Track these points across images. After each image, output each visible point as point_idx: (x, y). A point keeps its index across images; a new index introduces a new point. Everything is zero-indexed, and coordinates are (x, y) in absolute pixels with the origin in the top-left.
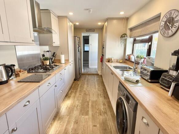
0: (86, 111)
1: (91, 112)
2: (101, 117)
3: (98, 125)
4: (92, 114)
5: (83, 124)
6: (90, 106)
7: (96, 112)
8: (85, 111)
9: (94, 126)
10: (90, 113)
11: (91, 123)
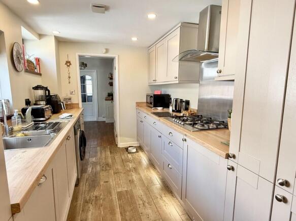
0: (123, 197)
1: (114, 199)
2: (96, 193)
3: (102, 183)
4: (111, 196)
5: (121, 181)
6: (118, 210)
7: (104, 200)
8: (125, 198)
9: (107, 182)
10: (115, 197)
11: (111, 183)
